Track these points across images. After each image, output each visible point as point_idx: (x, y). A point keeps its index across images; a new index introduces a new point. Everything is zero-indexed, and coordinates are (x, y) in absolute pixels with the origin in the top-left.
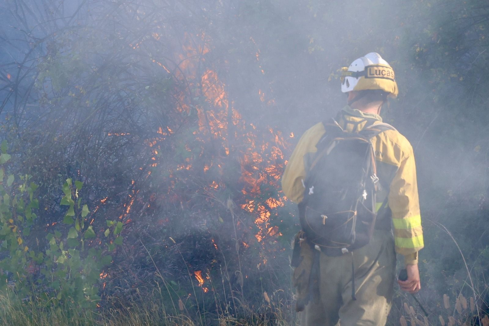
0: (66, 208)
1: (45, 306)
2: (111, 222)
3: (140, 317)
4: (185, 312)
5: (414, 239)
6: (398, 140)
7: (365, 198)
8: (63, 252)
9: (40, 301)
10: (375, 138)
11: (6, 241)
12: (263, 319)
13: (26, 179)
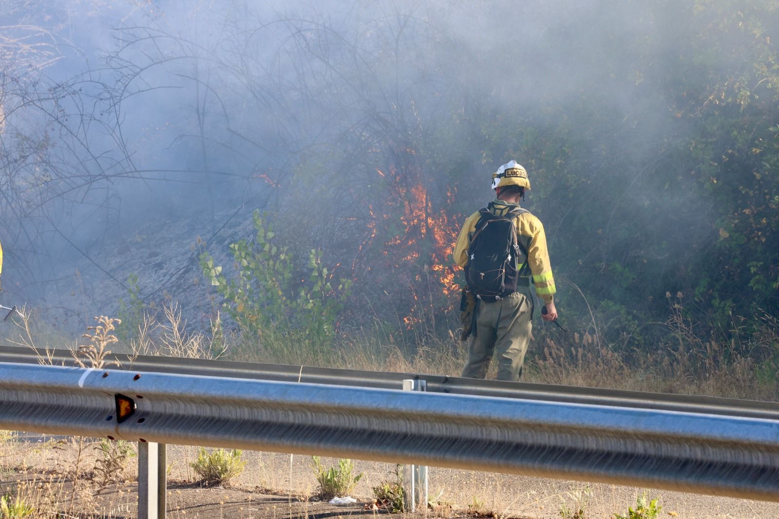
0: (312, 270)
1: (296, 338)
2: (343, 280)
3: (363, 347)
4: (394, 344)
5: (549, 287)
6: (532, 220)
7: (510, 260)
8: (311, 301)
9: (293, 335)
10: (516, 219)
11: (270, 293)
12: (448, 349)
13: (285, 250)
